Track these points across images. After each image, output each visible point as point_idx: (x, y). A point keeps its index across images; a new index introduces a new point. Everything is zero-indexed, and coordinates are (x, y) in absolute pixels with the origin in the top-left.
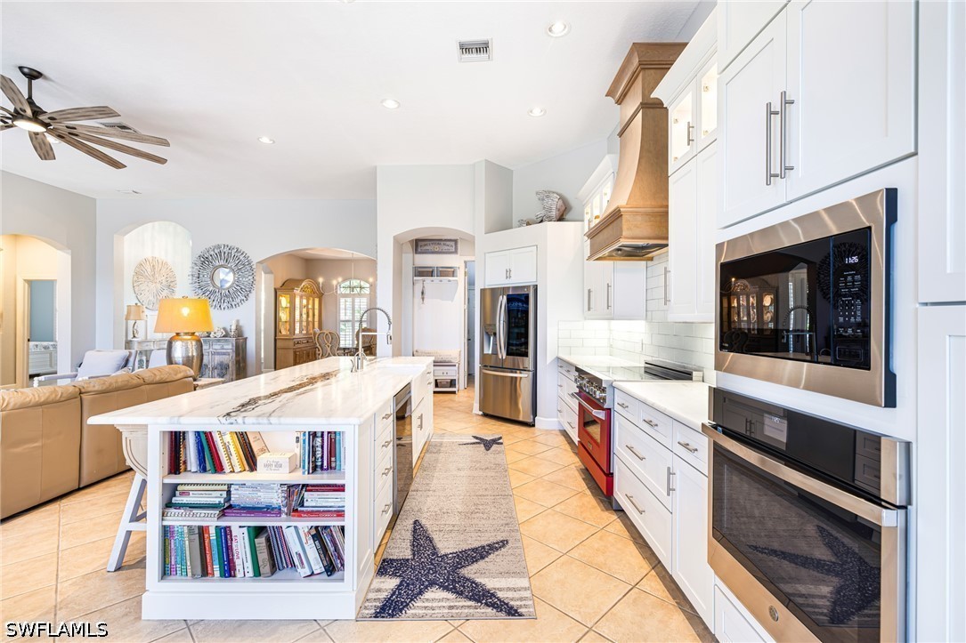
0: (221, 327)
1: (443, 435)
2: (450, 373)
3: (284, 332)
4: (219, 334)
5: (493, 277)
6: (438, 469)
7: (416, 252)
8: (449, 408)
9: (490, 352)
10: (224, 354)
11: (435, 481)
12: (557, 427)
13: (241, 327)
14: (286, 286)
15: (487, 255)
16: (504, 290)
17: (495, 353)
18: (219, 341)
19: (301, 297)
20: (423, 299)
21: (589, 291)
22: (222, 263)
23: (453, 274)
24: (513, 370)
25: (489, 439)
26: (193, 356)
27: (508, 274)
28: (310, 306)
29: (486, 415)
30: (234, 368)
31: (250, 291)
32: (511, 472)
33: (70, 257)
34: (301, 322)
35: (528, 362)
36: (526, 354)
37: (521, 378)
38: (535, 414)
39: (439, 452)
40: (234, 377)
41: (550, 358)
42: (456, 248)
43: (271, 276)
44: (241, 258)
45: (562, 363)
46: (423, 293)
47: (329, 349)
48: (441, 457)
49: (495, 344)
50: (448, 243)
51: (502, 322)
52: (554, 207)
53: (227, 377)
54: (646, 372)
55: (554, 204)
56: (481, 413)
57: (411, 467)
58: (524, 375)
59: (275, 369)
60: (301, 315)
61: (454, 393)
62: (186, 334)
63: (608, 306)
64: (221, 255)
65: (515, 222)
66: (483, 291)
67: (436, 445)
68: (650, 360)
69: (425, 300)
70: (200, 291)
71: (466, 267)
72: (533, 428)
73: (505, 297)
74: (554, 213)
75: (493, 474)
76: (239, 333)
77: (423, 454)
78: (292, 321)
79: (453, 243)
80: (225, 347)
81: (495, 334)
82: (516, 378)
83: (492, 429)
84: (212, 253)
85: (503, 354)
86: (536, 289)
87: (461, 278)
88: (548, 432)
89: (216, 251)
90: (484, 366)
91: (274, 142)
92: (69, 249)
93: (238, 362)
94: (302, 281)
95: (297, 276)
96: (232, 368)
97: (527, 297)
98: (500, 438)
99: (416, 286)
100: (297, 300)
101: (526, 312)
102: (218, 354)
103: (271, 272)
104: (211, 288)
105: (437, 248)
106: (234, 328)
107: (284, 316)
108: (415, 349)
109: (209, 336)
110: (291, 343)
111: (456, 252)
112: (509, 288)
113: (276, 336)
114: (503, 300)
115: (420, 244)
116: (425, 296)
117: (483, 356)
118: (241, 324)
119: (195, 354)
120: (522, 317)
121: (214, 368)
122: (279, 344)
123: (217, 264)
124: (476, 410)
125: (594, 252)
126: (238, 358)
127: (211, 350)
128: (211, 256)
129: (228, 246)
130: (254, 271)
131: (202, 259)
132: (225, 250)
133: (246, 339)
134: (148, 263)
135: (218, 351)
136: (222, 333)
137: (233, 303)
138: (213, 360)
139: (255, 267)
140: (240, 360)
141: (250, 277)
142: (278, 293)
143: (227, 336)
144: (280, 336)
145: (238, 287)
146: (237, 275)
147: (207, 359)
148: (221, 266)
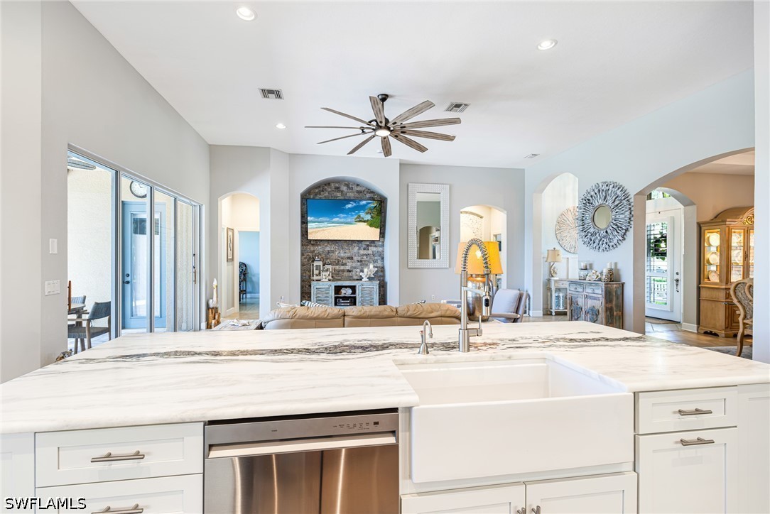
0: (599, 270)
3: (714, 278)
10: (595, 299)
13: (618, 271)
18: (591, 284)
22: (600, 202)
30: (604, 316)
31: (627, 230)
33: (506, 216)
43: (691, 208)
44: (618, 192)
62: (477, 275)
64: (599, 195)
70: (583, 234)
76: (614, 276)
78: (726, 265)
80: (596, 291)
84: (593, 193)
89: (596, 191)
92: (505, 209)
94: (748, 209)
96: (602, 313)
100: (736, 237)
102: (590, 298)
104: (592, 230)
106: (605, 271)
107: (713, 257)
109: (585, 279)
110: (722, 294)
113: (699, 282)
121: (586, 313)
122: (704, 294)
123: (597, 204)
126: (609, 306)
127: (584, 293)
128: (592, 196)
129: (605, 183)
130: (632, 204)
131: (585, 202)
132: (603, 188)
133: (623, 284)
134: (569, 213)
135: (590, 295)
136: (597, 276)
137: (611, 244)
138: (586, 304)
139: (632, 200)
140: (612, 308)
141: (627, 213)
142: (703, 229)
143: (600, 280)
144: (706, 283)
145: (614, 226)
146: (614, 213)
147: (581, 302)
148: (601, 206)
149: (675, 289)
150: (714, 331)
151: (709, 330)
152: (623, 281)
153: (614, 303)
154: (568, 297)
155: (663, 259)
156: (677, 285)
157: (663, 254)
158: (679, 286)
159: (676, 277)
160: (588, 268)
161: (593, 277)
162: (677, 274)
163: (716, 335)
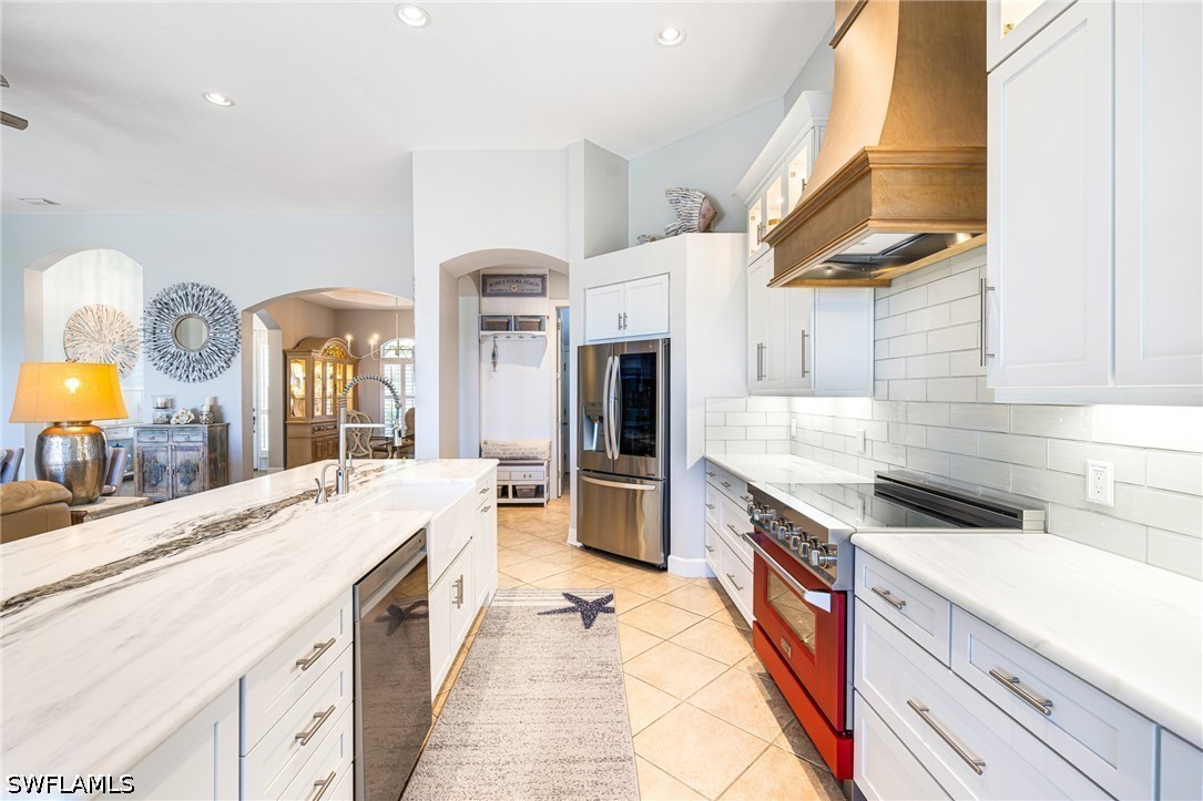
0: (189, 407)
1: (512, 592)
2: (535, 476)
3: (298, 414)
4: (185, 419)
5: (596, 326)
6: (492, 677)
7: (484, 293)
8: (531, 534)
9: (594, 448)
10: (191, 449)
11: (482, 717)
12: (703, 573)
13: (220, 407)
14: (302, 348)
15: (588, 291)
16: (614, 348)
17: (601, 449)
18: (182, 429)
19: (324, 364)
20: (494, 364)
21: (760, 347)
22: (189, 310)
23: (540, 326)
24: (631, 478)
25: (590, 598)
26: (85, 463)
27: (622, 321)
28: (339, 377)
29: (587, 548)
30: (207, 471)
31: (233, 354)
32: (628, 681)
34: (324, 398)
35: (655, 465)
36: (652, 453)
37: (643, 491)
38: (667, 550)
39: (500, 633)
40: (207, 484)
41: (692, 458)
42: (544, 288)
43: (276, 333)
44: (219, 303)
45: (712, 470)
46: (494, 355)
47: (357, 440)
48: (504, 643)
49: (601, 435)
50: (532, 280)
51: (612, 399)
52: (696, 213)
53: (195, 485)
54: (877, 494)
55: (696, 208)
56: (580, 544)
57: (428, 702)
58: (648, 487)
59: (286, 467)
60: (324, 389)
61: (541, 505)
62: (73, 423)
63: (804, 372)
64: (187, 300)
65: (632, 237)
66: (582, 350)
67: (498, 617)
68: (884, 470)
69: (497, 365)
70: (156, 354)
71: (558, 316)
72: (663, 574)
73: (617, 359)
74: (695, 222)
75: (596, 692)
76: (216, 415)
77: (471, 639)
78: (309, 398)
79: (539, 281)
80: (192, 439)
81: (601, 419)
82: (635, 491)
83: (597, 579)
84: (174, 296)
85: (614, 451)
86: (669, 345)
87: (551, 331)
88: (689, 582)
89: (181, 293)
90: (585, 470)
91: (233, 104)
93: (212, 462)
94: (326, 340)
95: (318, 332)
96: (204, 470)
97: (653, 356)
98: (610, 598)
99: (484, 346)
100: (318, 370)
101: (652, 383)
102: (182, 449)
103: (277, 327)
104: (173, 350)
105: (515, 288)
106: (206, 409)
107: (298, 390)
108: (483, 440)
109: (169, 423)
110: (308, 430)
111: (543, 294)
112: (623, 343)
113: (285, 419)
114: (614, 364)
115: (489, 282)
116: (498, 360)
117: (582, 454)
118: (220, 403)
119: (88, 458)
120: (646, 391)
121: (176, 471)
122: (290, 431)
123: (182, 312)
124: (573, 539)
125: (781, 270)
126: (213, 456)
127: (171, 443)
128: (173, 300)
129: (198, 286)
130: (240, 322)
131: (159, 306)
132: (194, 291)
133: (228, 425)
134: (89, 313)
135: (182, 444)
136: (190, 417)
137: (207, 372)
138: (174, 458)
139: (239, 317)
140: (216, 458)
141: (233, 333)
143: (196, 421)
144: (292, 419)
145: (214, 348)
146: (212, 330)
147: (162, 457)
148: (189, 316)
152: (227, 421)
153: (218, 451)
154: (136, 452)
160: (169, 405)
161: (182, 418)
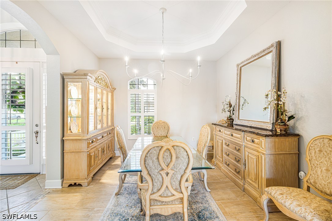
3: (75, 131)
14: (79, 73)
78: (85, 116)
113: (63, 135)
122: (68, 146)
142: (66, 81)
144: (70, 136)
149: (35, 142)
150: (78, 182)
151: (73, 182)
155: (22, 111)
156: (37, 137)
157: (22, 106)
158: (38, 138)
159: (36, 129)
162: (37, 126)
163: (80, 185)
